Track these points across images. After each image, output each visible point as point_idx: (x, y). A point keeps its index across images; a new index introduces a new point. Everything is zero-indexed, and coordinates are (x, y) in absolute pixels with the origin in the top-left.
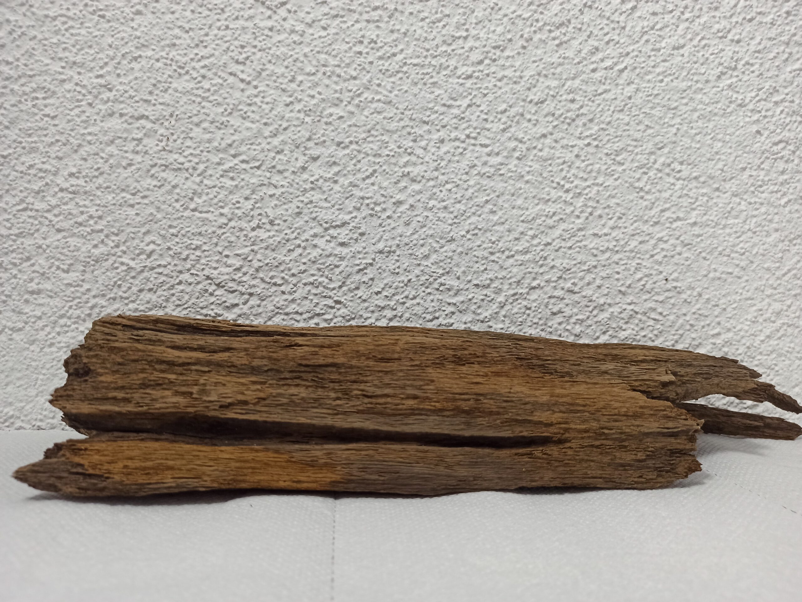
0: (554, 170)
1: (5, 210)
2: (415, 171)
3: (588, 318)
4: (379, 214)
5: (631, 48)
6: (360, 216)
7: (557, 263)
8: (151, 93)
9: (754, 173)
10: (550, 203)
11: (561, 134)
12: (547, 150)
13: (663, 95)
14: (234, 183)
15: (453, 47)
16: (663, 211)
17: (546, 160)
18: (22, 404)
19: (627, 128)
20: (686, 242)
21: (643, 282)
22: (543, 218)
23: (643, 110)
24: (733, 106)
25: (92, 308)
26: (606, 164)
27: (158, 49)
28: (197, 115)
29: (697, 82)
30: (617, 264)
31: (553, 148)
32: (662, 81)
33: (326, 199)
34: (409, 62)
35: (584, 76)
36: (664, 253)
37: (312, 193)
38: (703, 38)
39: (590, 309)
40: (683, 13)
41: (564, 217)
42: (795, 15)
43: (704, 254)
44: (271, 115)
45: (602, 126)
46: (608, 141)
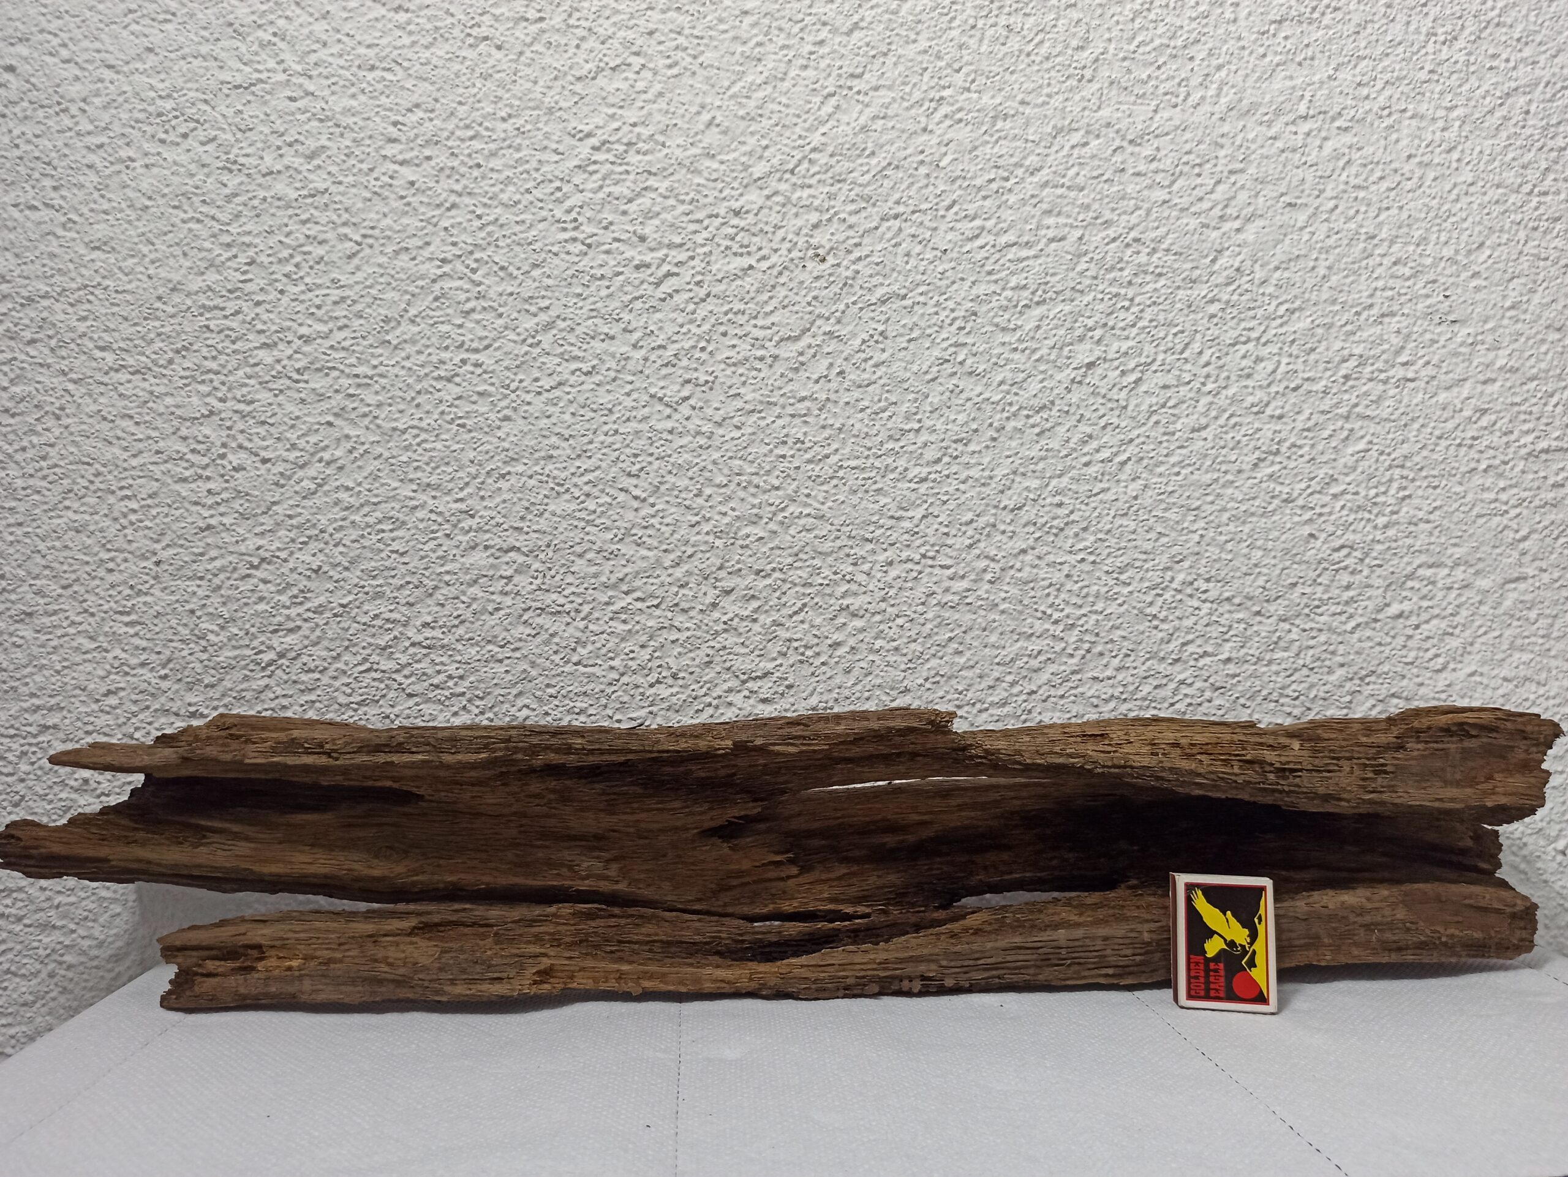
0: (1038, 595)
1: (345, 672)
2: (856, 603)
4: (811, 660)
5: (1136, 432)
6: (787, 663)
8: (522, 518)
9: (1308, 590)
10: (1033, 639)
11: (1046, 548)
12: (1027, 569)
13: (1180, 492)
14: (627, 627)
15: (902, 444)
17: (1026, 583)
19: (1133, 537)
20: (1218, 684)
22: (1025, 659)
23: (1154, 513)
24: (1276, 502)
26: (1106, 585)
27: (530, 463)
28: (580, 543)
29: (1225, 472)
31: (1036, 566)
32: (1178, 474)
33: (743, 643)
34: (845, 464)
35: (1074, 473)
37: (725, 635)
38: (1231, 416)
40: (1204, 384)
41: (1052, 656)
42: (1357, 379)
43: (1242, 701)
44: (671, 540)
45: (1100, 536)
46: (1109, 555)
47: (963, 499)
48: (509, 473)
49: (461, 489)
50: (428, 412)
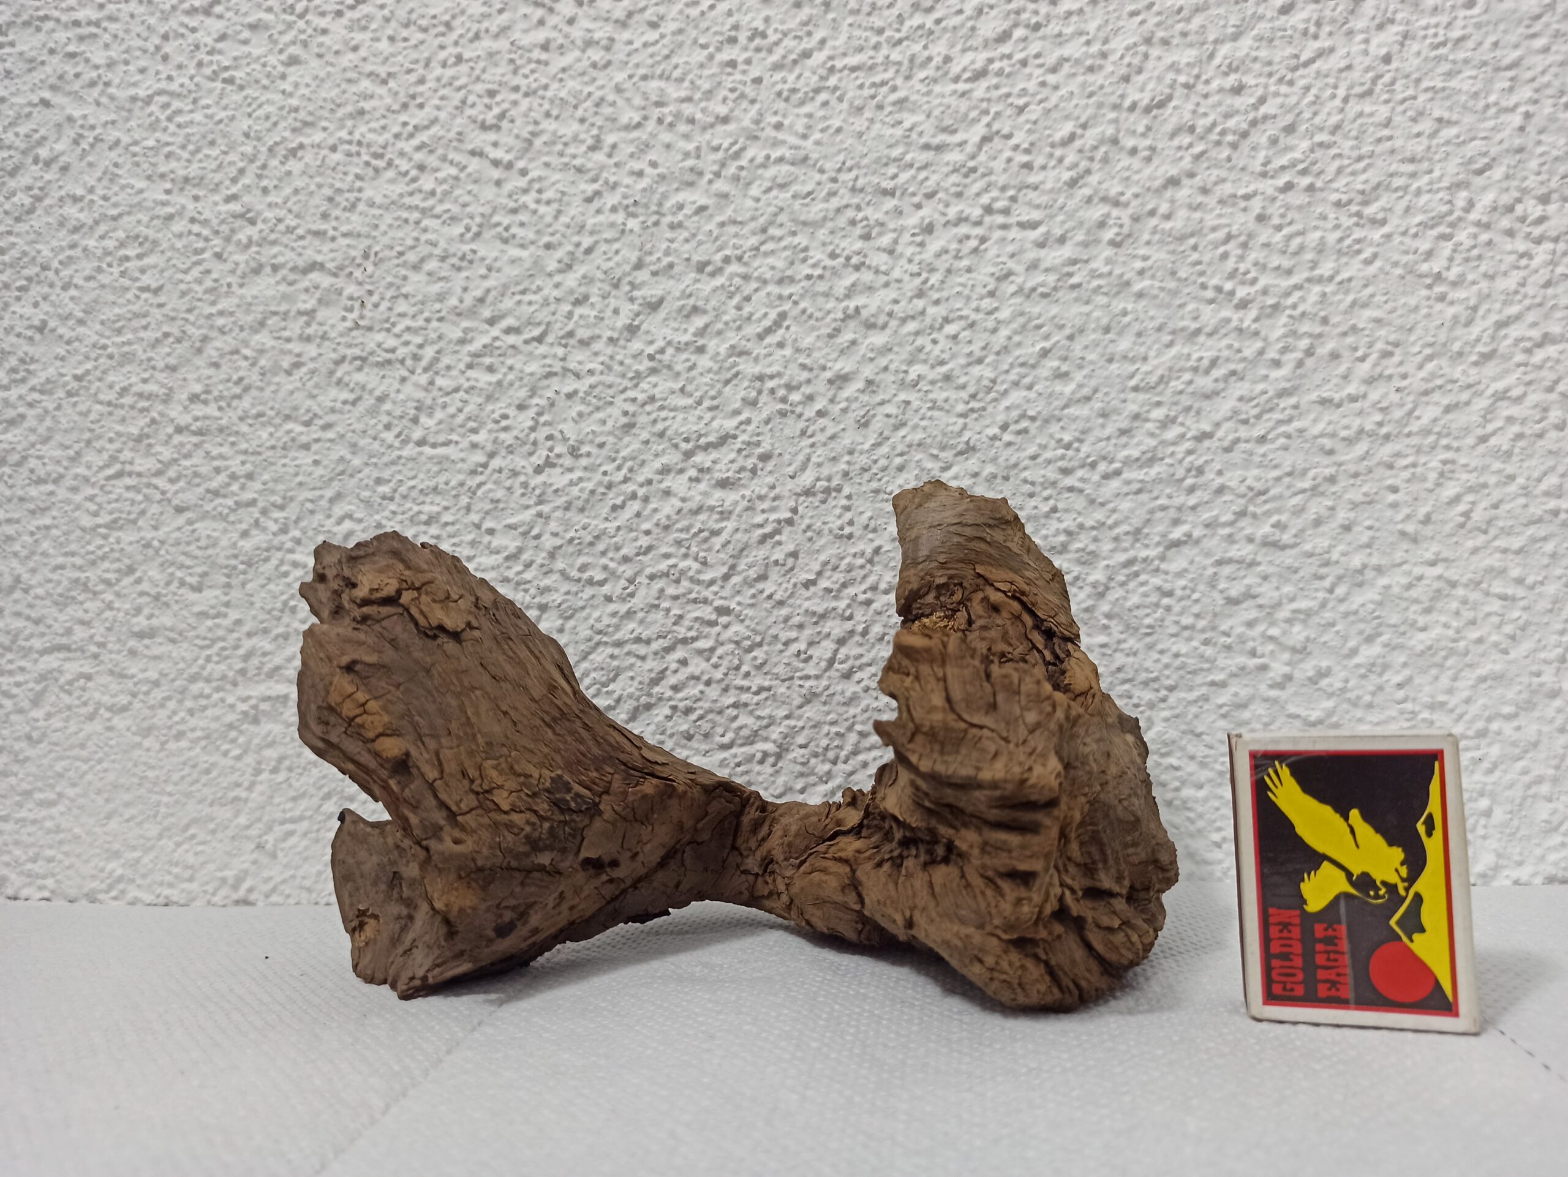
0: (1206, 258)
2: (871, 304)
3: (1323, 605)
4: (799, 410)
6: (758, 417)
7: (1231, 479)
8: (325, 216)
10: (1202, 338)
11: (1215, 173)
12: (1182, 213)
14: (494, 378)
16: (1501, 325)
17: (1182, 238)
18: (136, 854)
19: (1386, 132)
21: (1462, 507)
22: (1187, 376)
23: (1425, 84)
25: (247, 657)
26: (1337, 227)
27: (332, 127)
28: (413, 248)
30: (1391, 467)
31: (1198, 207)
33: (682, 390)
34: (839, 64)
35: (1262, 27)
36: (1516, 429)
37: (653, 379)
39: (1327, 583)
41: (1240, 367)
44: (558, 226)
45: (1319, 138)
46: (1340, 171)
47: (1054, 99)
48: (301, 146)
49: (234, 181)
50: (180, 67)
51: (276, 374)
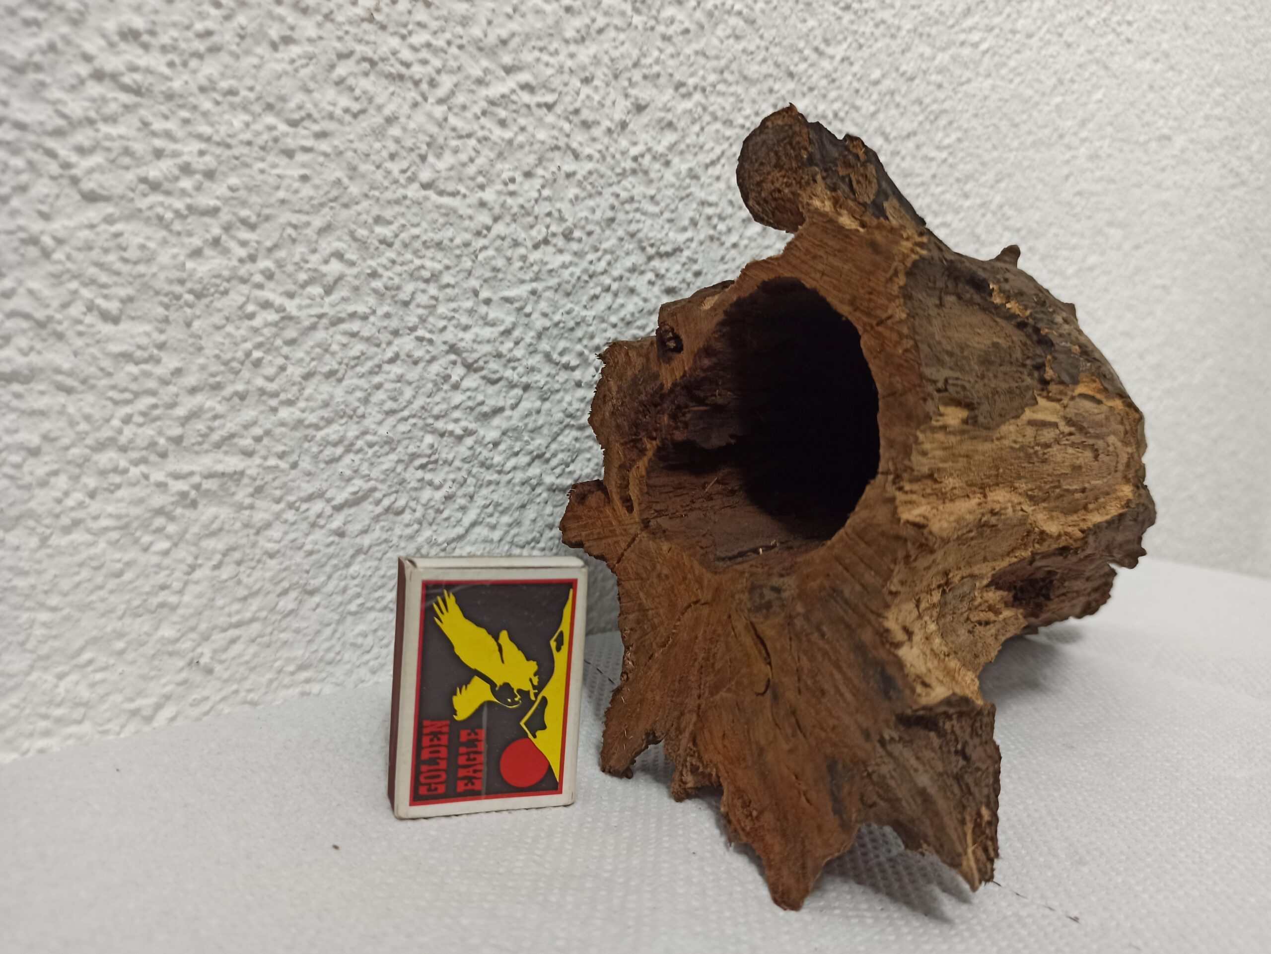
51: (258, 43)
